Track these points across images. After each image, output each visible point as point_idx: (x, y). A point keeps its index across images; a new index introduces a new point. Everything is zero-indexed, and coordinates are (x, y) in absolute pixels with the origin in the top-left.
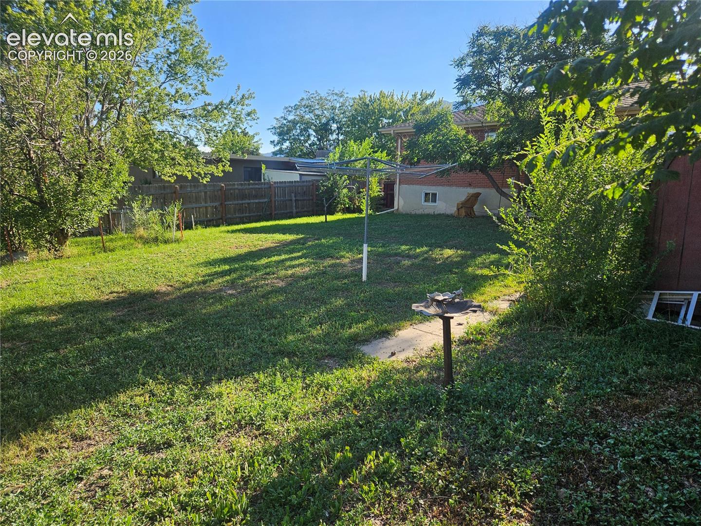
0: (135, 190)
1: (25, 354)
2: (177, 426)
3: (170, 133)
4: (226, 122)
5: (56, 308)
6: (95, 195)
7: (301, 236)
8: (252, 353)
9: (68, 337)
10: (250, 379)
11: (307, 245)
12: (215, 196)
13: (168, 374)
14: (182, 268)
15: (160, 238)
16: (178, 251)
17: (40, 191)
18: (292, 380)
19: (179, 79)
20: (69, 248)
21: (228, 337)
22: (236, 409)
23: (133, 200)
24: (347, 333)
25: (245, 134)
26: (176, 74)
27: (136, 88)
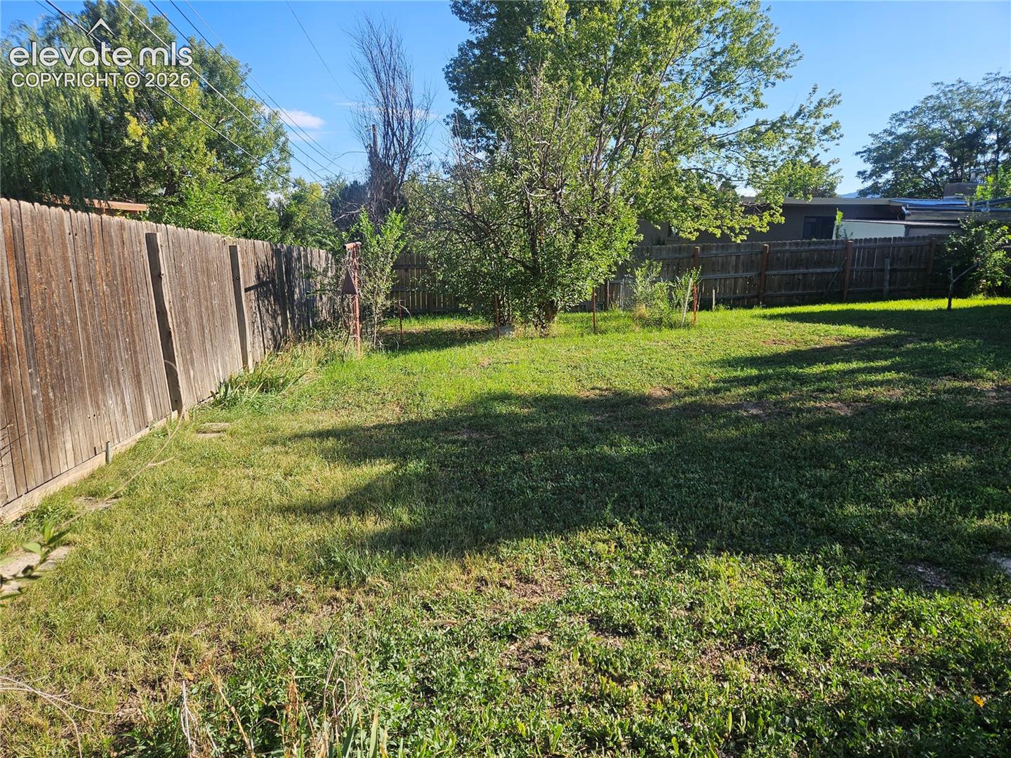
0: (641, 253)
1: (490, 451)
2: (646, 604)
3: (700, 171)
4: (785, 148)
5: (530, 399)
6: (592, 259)
7: (892, 332)
8: (777, 520)
9: (537, 439)
10: (767, 563)
11: (903, 349)
12: (752, 261)
13: (645, 520)
14: (688, 367)
15: (665, 320)
16: (686, 340)
17: (534, 253)
18: (845, 587)
19: (722, 91)
20: (557, 327)
21: (741, 483)
22: (738, 608)
23: (637, 266)
24: (975, 524)
25: (814, 163)
26: (719, 83)
27: (663, 111)
